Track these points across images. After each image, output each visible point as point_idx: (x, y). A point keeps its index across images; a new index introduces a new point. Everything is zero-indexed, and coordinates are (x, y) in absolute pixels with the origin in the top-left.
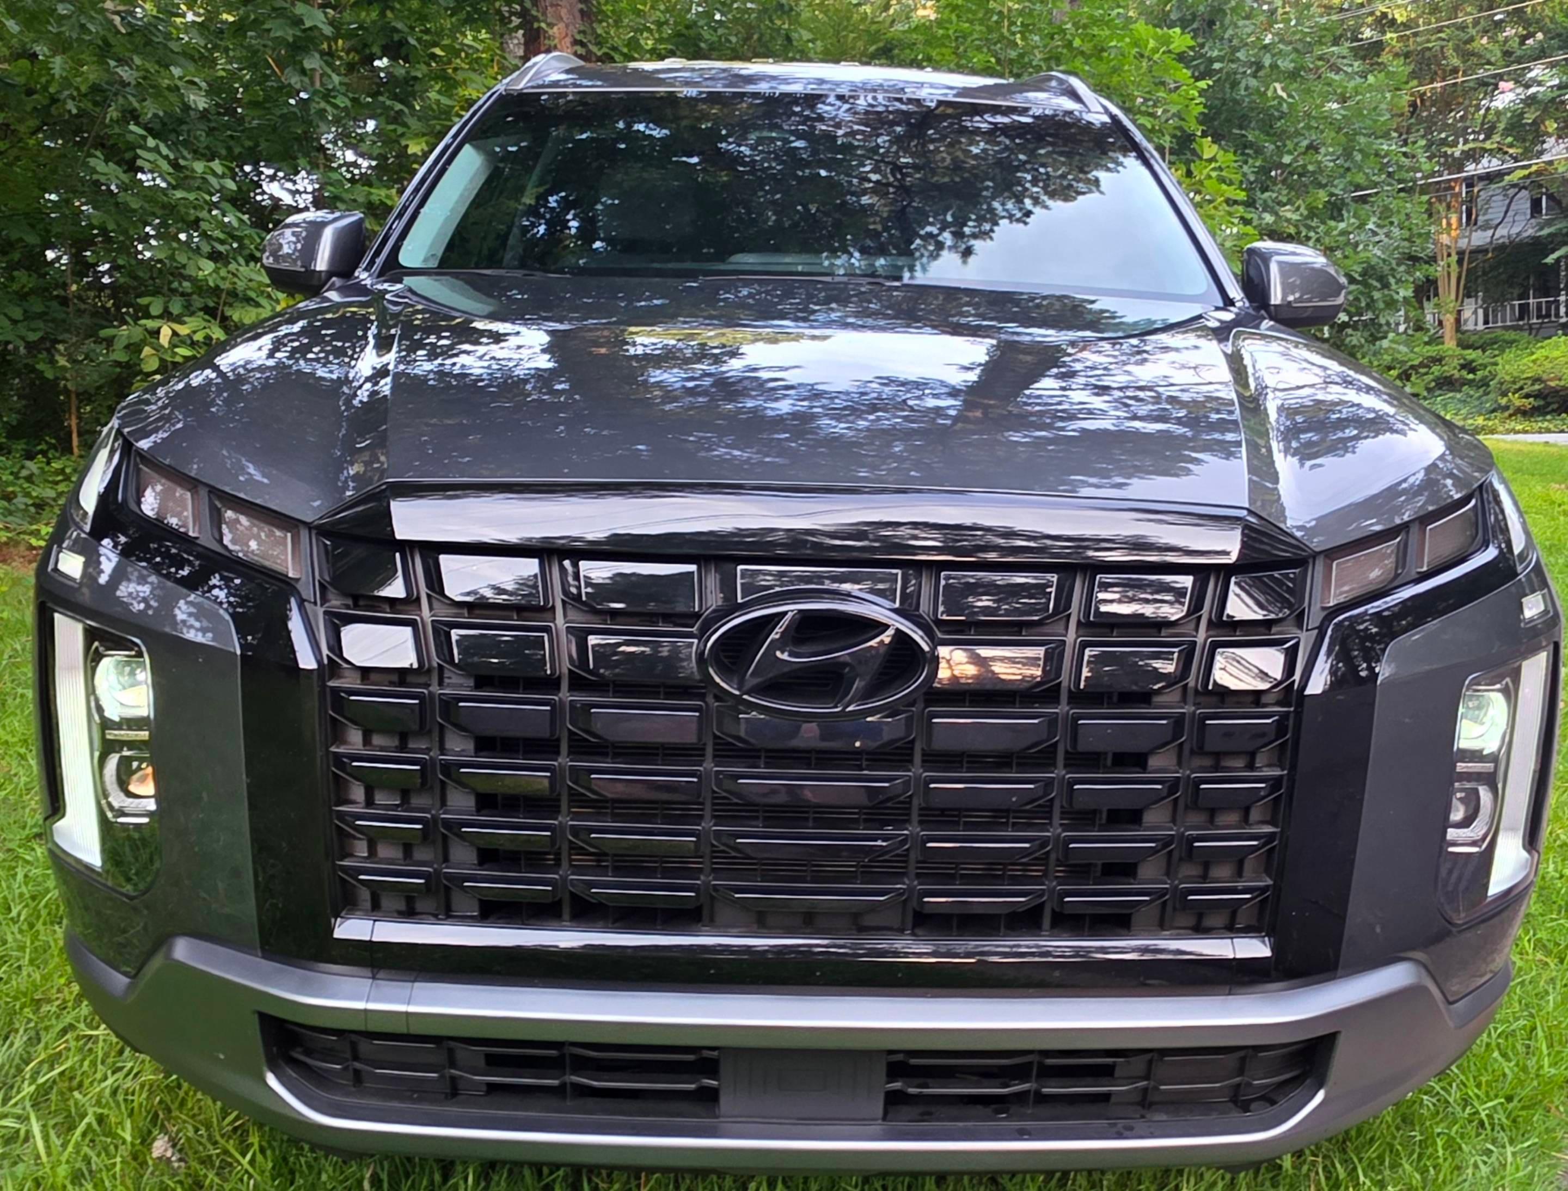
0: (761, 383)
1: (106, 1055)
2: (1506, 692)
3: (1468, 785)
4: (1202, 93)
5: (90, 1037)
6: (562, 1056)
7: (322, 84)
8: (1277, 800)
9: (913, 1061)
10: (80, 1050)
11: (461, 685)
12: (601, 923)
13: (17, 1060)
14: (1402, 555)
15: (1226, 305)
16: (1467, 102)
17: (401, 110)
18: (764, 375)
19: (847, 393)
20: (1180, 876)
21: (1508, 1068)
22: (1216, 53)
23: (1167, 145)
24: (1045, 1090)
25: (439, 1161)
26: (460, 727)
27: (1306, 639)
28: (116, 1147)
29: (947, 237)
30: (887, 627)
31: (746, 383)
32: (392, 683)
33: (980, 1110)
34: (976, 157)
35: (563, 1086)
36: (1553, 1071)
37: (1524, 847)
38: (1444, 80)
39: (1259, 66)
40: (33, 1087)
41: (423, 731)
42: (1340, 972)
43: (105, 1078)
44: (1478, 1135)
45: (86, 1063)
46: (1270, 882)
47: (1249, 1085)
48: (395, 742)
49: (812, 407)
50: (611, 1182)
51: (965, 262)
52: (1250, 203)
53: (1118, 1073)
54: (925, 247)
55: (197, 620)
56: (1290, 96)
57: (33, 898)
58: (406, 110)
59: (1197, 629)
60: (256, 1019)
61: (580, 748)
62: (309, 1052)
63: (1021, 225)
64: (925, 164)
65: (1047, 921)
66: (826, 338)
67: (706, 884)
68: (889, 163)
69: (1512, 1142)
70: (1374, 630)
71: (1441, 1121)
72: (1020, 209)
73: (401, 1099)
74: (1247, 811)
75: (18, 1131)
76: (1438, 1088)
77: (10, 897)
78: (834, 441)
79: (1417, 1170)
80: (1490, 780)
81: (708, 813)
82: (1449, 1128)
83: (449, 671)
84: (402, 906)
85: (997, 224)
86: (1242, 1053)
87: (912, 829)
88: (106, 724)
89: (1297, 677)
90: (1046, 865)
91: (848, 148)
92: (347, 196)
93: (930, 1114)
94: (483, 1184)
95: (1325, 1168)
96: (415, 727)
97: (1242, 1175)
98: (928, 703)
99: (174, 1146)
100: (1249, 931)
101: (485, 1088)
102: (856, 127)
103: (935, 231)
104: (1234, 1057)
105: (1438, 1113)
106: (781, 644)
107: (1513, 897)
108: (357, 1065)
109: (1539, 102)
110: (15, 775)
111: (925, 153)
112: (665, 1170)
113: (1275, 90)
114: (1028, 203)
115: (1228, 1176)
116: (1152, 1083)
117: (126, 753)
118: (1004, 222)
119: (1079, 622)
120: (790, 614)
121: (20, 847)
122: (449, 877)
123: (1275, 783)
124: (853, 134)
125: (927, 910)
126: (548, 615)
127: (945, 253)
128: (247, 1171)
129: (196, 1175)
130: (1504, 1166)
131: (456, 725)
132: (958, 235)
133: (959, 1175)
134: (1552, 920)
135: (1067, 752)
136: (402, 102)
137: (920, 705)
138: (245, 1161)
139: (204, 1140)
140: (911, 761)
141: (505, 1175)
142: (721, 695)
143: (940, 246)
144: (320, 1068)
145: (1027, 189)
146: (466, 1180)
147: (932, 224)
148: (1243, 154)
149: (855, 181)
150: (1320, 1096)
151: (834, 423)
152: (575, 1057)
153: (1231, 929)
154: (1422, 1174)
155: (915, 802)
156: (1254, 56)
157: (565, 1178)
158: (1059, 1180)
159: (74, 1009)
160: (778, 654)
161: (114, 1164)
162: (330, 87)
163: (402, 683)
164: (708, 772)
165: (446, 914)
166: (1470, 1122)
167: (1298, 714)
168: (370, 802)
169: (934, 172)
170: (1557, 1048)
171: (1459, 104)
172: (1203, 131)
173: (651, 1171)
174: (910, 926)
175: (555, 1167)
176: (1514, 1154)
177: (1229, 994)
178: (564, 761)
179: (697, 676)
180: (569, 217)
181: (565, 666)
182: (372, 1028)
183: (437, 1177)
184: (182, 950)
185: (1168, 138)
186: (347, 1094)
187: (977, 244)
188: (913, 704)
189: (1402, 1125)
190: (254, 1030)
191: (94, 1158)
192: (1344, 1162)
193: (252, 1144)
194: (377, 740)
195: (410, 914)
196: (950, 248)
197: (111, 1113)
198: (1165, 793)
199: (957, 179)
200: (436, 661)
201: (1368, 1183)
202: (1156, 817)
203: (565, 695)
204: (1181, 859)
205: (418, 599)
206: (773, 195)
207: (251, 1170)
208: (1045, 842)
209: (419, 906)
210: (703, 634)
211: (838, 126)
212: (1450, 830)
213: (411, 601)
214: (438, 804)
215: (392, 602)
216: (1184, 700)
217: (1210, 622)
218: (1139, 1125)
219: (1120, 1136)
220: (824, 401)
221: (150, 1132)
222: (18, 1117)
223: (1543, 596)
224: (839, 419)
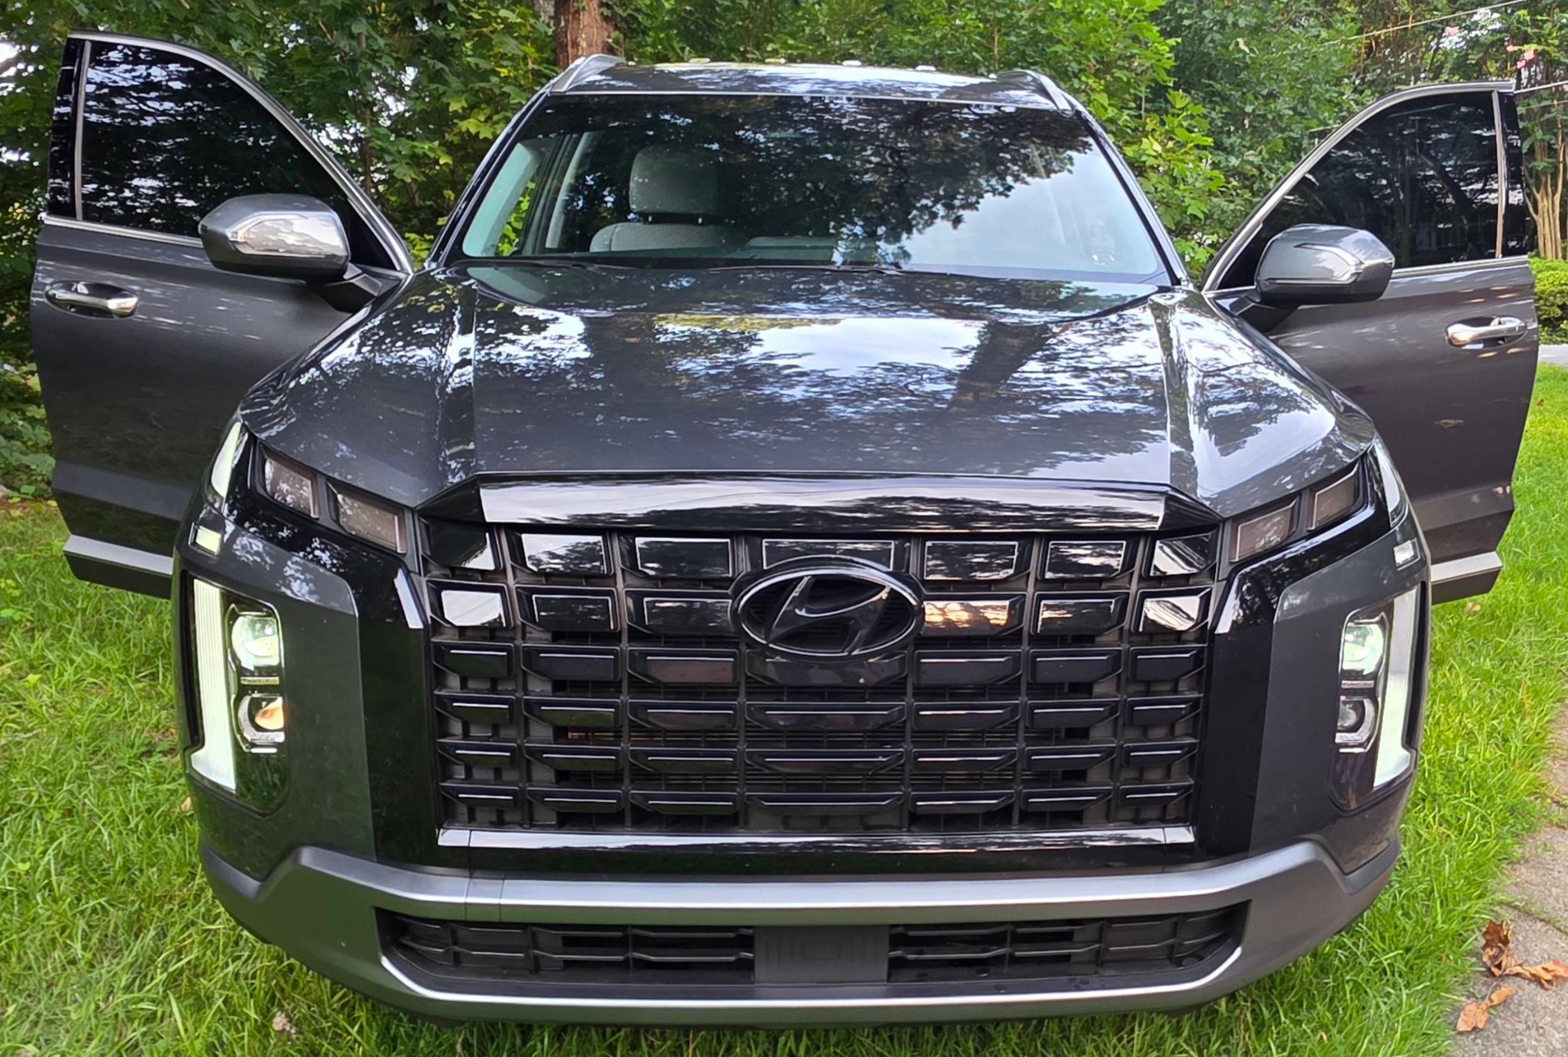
0: (777, 371)
1: (226, 946)
2: (1381, 623)
3: (1356, 699)
4: (1172, 49)
5: (209, 930)
6: (626, 937)
7: (368, 46)
8: (1197, 716)
9: (911, 933)
10: (201, 943)
11: (541, 639)
12: (656, 828)
13: (149, 952)
14: (1294, 517)
15: (1173, 284)
16: (1417, 45)
17: (442, 69)
18: (780, 362)
19: (854, 379)
20: (1122, 778)
21: (1408, 925)
22: (1185, 11)
23: (1143, 95)
24: (1018, 954)
25: (519, 1025)
26: (541, 673)
27: (1216, 589)
28: (242, 1024)
29: (940, 209)
30: (883, 587)
31: (764, 370)
32: (484, 639)
33: (965, 971)
34: (965, 141)
35: (627, 961)
36: (1446, 927)
37: (1403, 746)
38: (1395, 24)
39: (1223, 24)
40: (165, 975)
41: (510, 676)
42: (1250, 853)
43: (227, 965)
44: (1381, 980)
45: (209, 953)
46: (1192, 782)
47: (1181, 945)
48: (488, 686)
49: (823, 393)
50: (664, 1041)
51: (955, 227)
52: (1219, 146)
53: (1076, 937)
54: (921, 217)
55: (302, 573)
56: (1252, 50)
57: (149, 811)
58: (447, 69)
59: (1130, 583)
60: (373, 912)
61: (639, 686)
62: (416, 939)
63: (1003, 198)
64: (921, 149)
65: (1016, 818)
66: (835, 322)
67: (742, 795)
68: (888, 148)
69: (1407, 986)
70: (1286, 570)
71: (1351, 970)
72: (1003, 185)
73: (493, 975)
74: (1172, 727)
75: (155, 1013)
76: (1350, 944)
77: (127, 810)
78: (843, 423)
79: (1329, 1010)
80: (1372, 694)
81: (742, 739)
82: (1357, 975)
83: (530, 627)
84: (494, 818)
85: (982, 197)
86: (1174, 920)
87: (906, 747)
88: (241, 671)
89: (1209, 619)
90: (1014, 770)
91: (851, 134)
92: (393, 149)
93: (926, 975)
94: (557, 1045)
95: (1253, 1011)
96: (505, 673)
97: (1186, 1017)
98: (918, 646)
99: (290, 1021)
100: (1177, 821)
101: (562, 964)
102: (859, 117)
103: (930, 204)
104: (1168, 924)
105: (1348, 964)
106: (799, 602)
107: (1396, 787)
108: (457, 948)
109: (1482, 45)
110: (119, 699)
111: (921, 138)
112: (709, 1028)
113: (1237, 44)
114: (1009, 180)
115: (1174, 1021)
116: (1103, 946)
117: (256, 695)
118: (988, 196)
119: (1036, 579)
120: (806, 579)
121: (130, 764)
122: (532, 793)
123: (1195, 703)
124: (855, 122)
125: (920, 812)
126: (611, 581)
127: (938, 221)
128: (356, 1041)
129: (313, 1044)
130: (1400, 1005)
131: (535, 671)
132: (949, 207)
133: (953, 1024)
134: (1456, 798)
135: (1028, 684)
136: (442, 60)
137: (911, 648)
138: (354, 1031)
139: (316, 1016)
140: (905, 694)
141: (575, 1037)
142: (752, 643)
143: (934, 216)
144: (425, 952)
145: (1008, 168)
146: (542, 1042)
147: (927, 198)
148: (1211, 102)
149: (858, 163)
150: (1238, 952)
151: (842, 408)
152: (637, 937)
153: (1164, 821)
154: (1333, 1014)
155: (908, 725)
156: (1220, 15)
157: (626, 1036)
158: (1036, 1027)
159: (193, 907)
160: (797, 611)
161: (242, 1038)
162: (376, 48)
163: (492, 638)
164: (742, 706)
165: (530, 823)
166: (1375, 970)
167: (1210, 648)
168: (466, 735)
169: (928, 155)
170: (1451, 906)
171: (1409, 46)
172: (1175, 83)
173: (698, 1028)
174: (906, 824)
175: (618, 1028)
176: (1409, 996)
177: (1163, 872)
178: (625, 698)
179: (732, 629)
180: (606, 193)
181: (625, 622)
182: (471, 918)
183: (518, 1042)
184: (307, 857)
185: (1143, 89)
186: (448, 973)
187: (966, 214)
188: (904, 648)
189: (1319, 974)
190: (371, 923)
191: (225, 1033)
192: (1271, 1006)
193: (359, 1017)
194: (472, 684)
195: (500, 824)
196: (943, 217)
197: (235, 996)
198: (1107, 714)
199: (948, 161)
200: (519, 620)
201: (1288, 1022)
202: (1101, 735)
203: (625, 646)
204: (1121, 766)
205: (505, 569)
206: (786, 174)
207: (359, 1038)
208: (1012, 755)
209: (508, 818)
210: (736, 595)
211: (843, 116)
212: (1338, 735)
213: (500, 571)
214: (522, 735)
215: (483, 573)
216: (1121, 638)
217: (1140, 576)
218: (1094, 979)
219: (1078, 989)
220: (834, 388)
221: (268, 1010)
222: (153, 1001)
223: (1413, 544)
224: (847, 404)
